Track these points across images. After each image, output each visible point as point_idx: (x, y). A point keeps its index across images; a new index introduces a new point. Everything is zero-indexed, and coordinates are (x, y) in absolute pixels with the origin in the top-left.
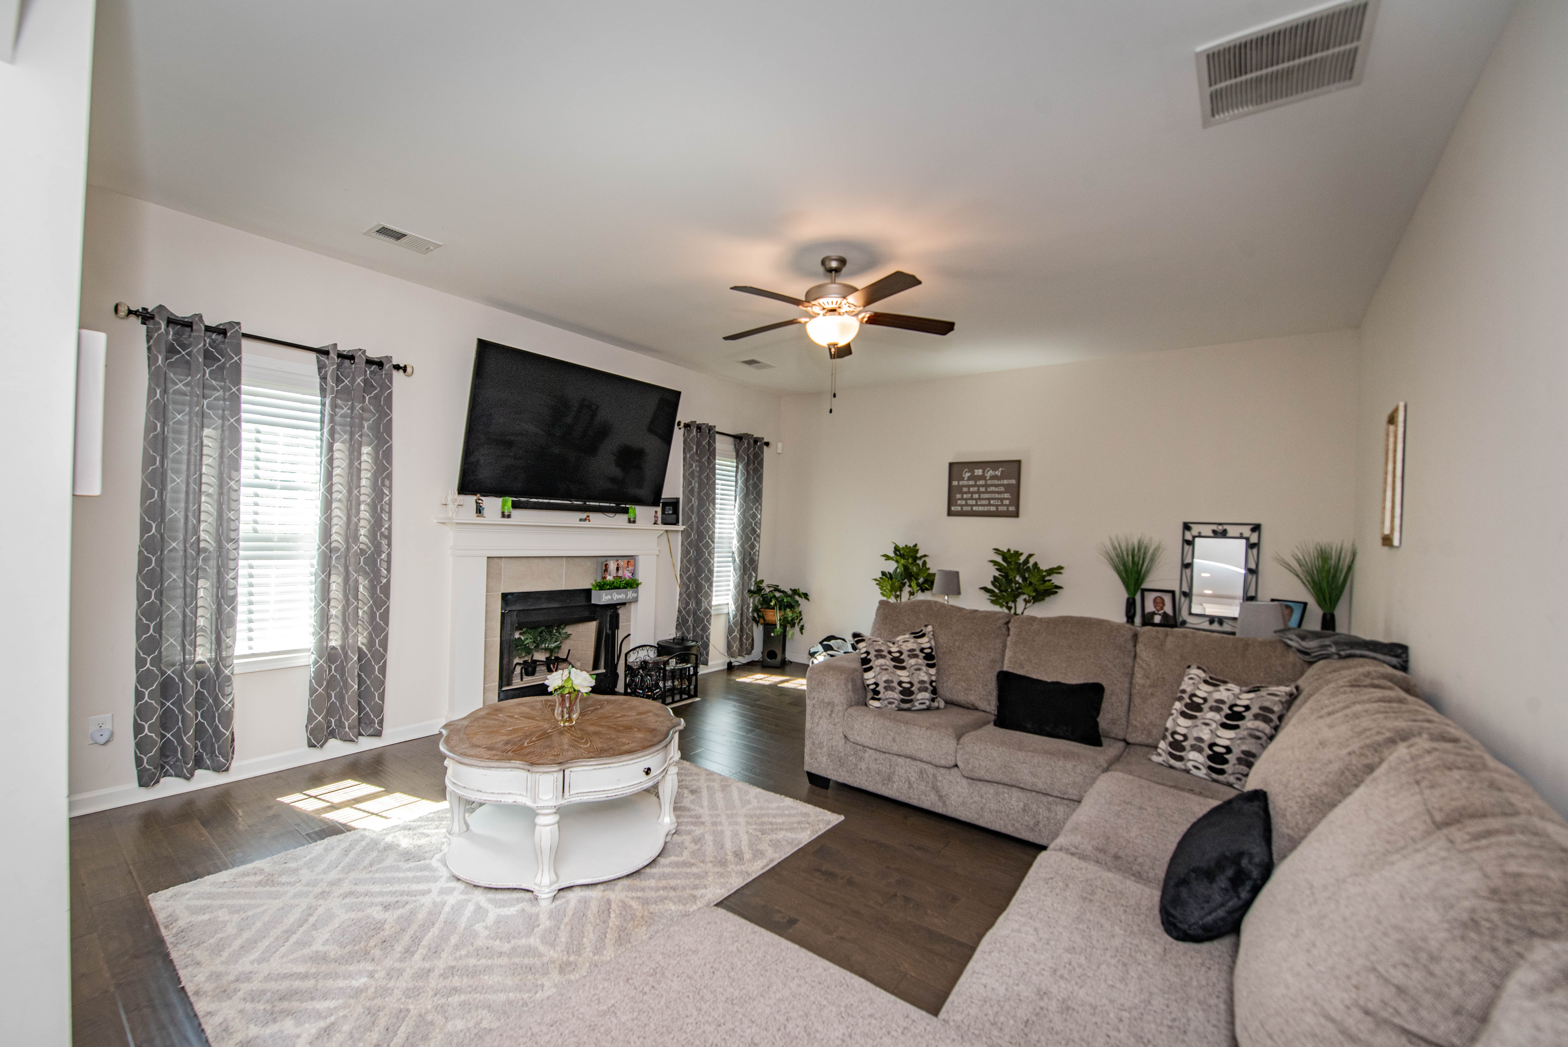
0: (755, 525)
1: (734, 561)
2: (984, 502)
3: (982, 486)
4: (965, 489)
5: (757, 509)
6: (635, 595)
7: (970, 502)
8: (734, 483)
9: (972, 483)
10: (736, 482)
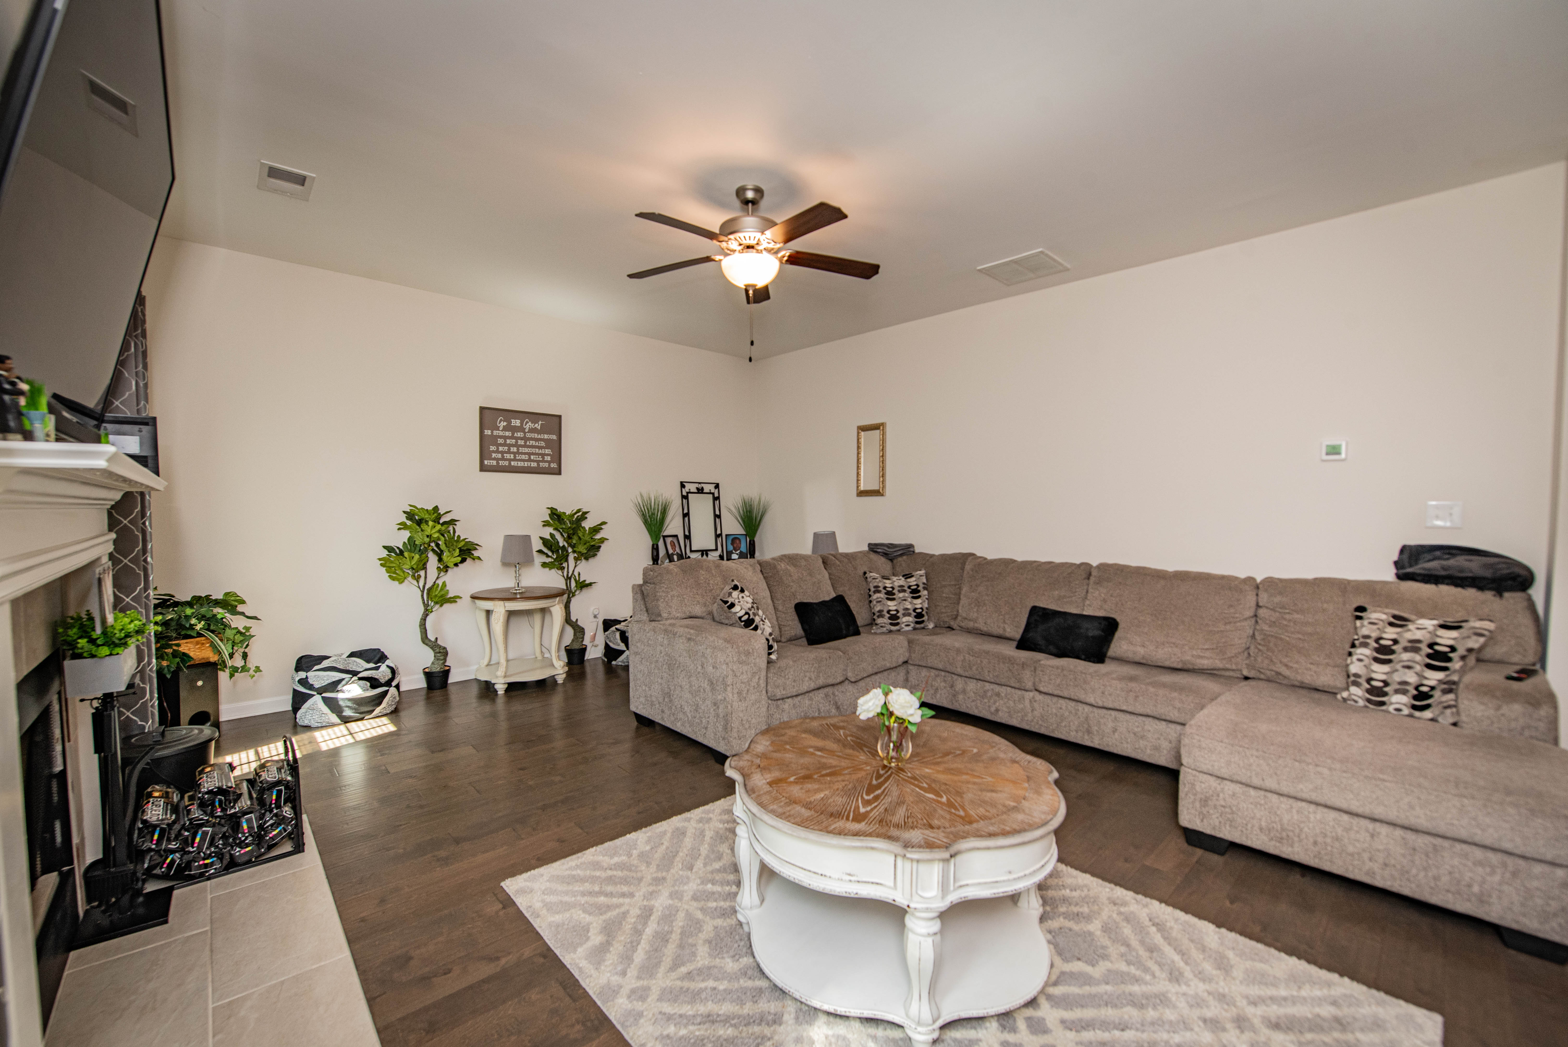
2: (523, 457)
3: (521, 439)
4: (500, 441)
7: (507, 456)
9: (508, 434)
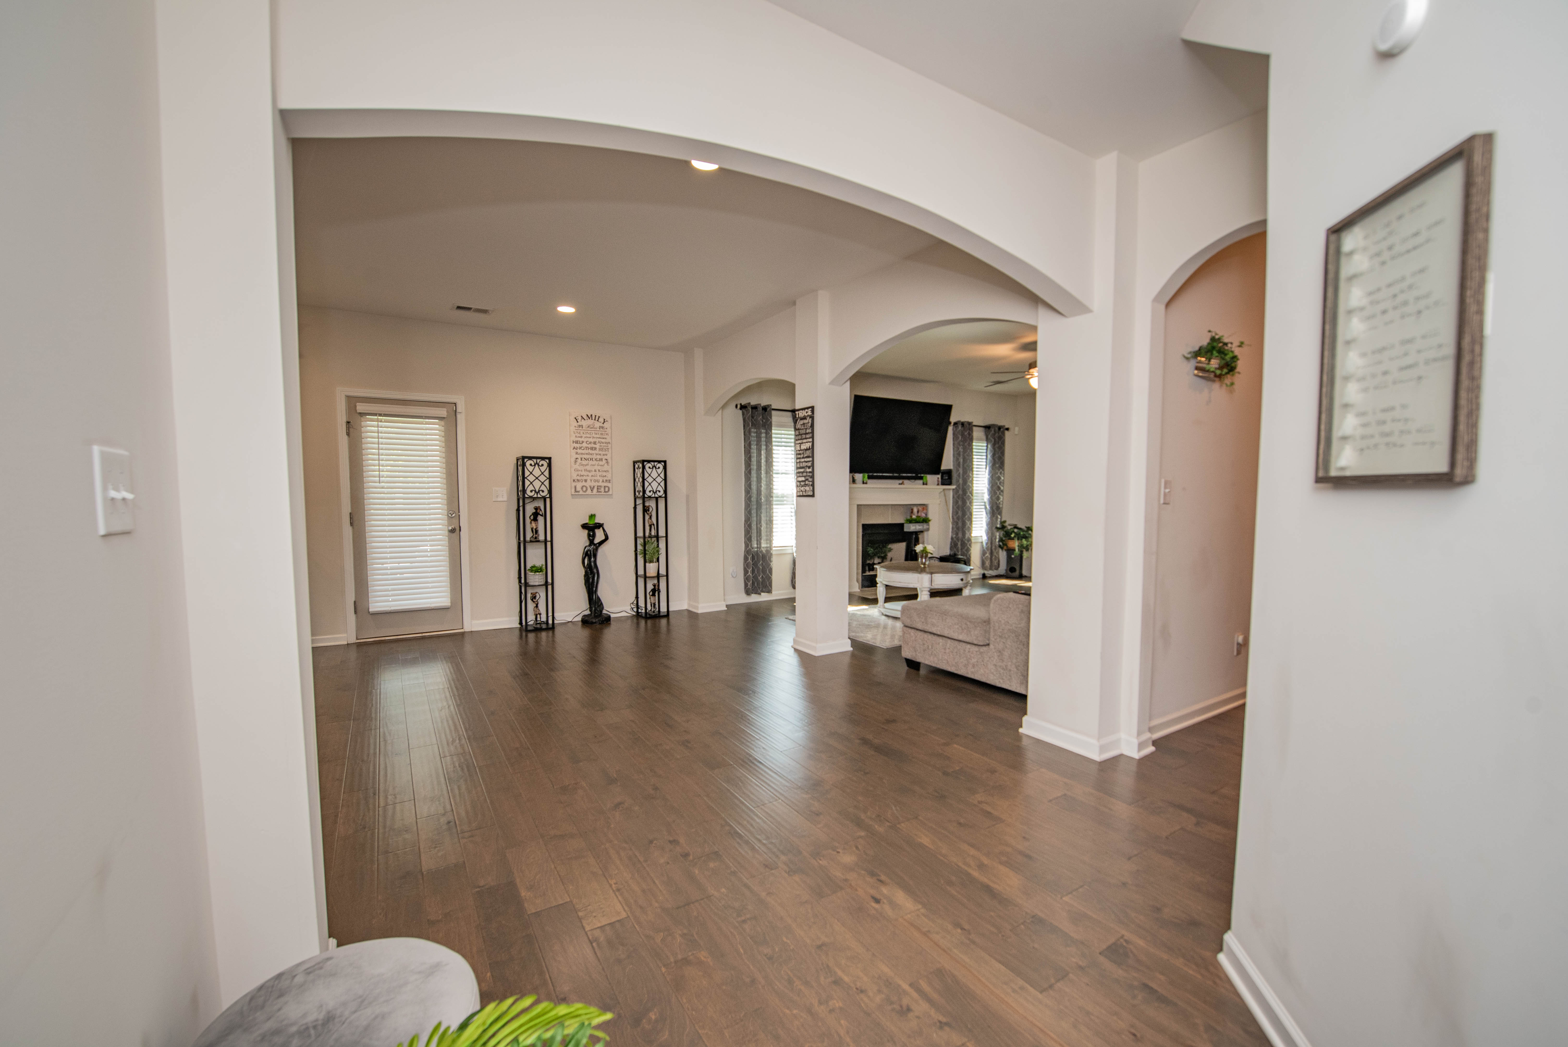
0: (1000, 483)
1: (986, 508)
5: (1001, 473)
6: (928, 527)
8: (985, 457)
10: (987, 456)
